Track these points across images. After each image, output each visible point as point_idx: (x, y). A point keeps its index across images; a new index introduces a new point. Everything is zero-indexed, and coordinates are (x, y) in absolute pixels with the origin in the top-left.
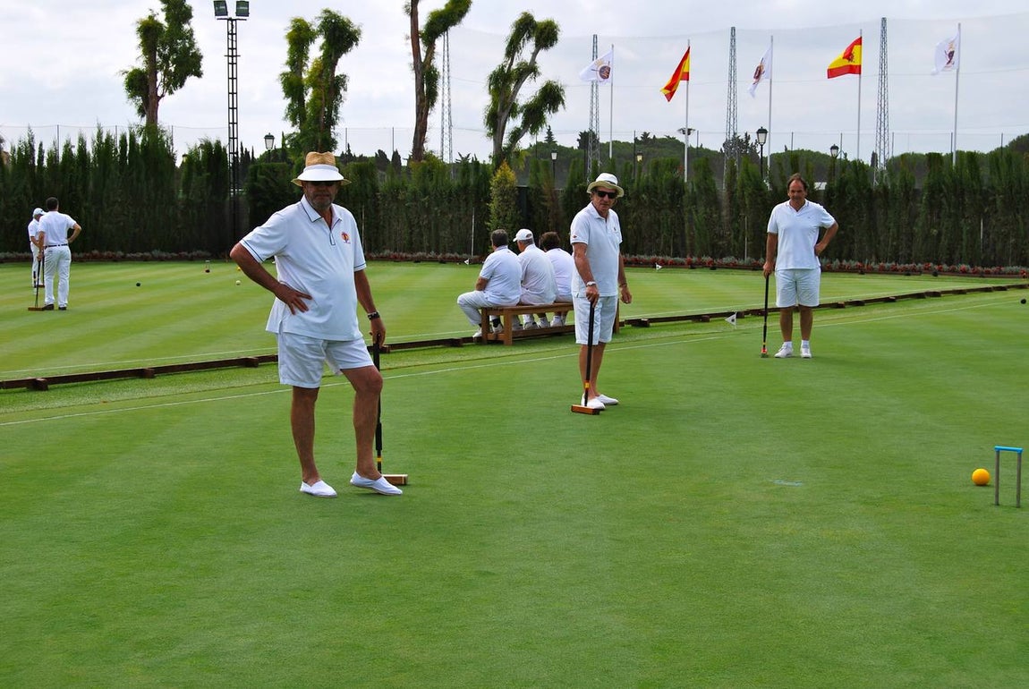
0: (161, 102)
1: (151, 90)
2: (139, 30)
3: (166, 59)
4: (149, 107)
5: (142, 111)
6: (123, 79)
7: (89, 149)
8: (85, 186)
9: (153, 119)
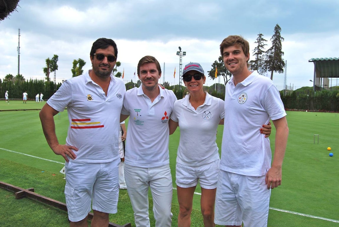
0: (50, 73)
1: (48, 71)
2: (46, 61)
3: (51, 66)
4: (48, 74)
5: (46, 75)
6: (43, 69)
7: (29, 82)
8: (28, 88)
9: (48, 76)
